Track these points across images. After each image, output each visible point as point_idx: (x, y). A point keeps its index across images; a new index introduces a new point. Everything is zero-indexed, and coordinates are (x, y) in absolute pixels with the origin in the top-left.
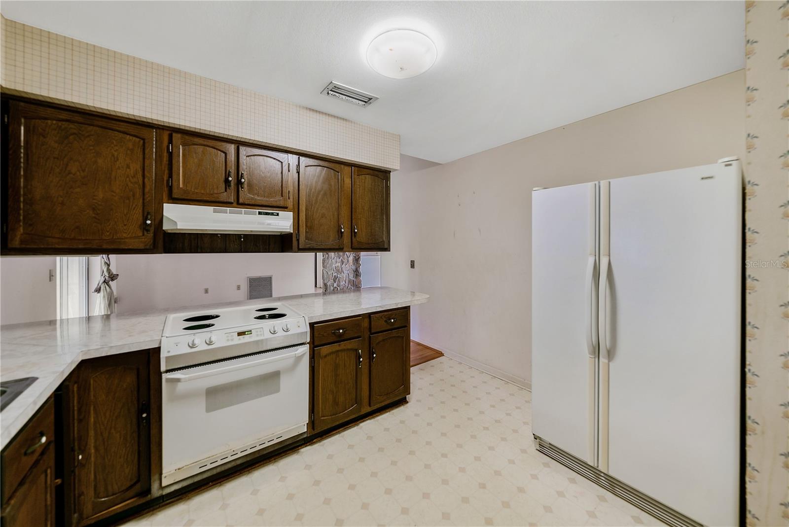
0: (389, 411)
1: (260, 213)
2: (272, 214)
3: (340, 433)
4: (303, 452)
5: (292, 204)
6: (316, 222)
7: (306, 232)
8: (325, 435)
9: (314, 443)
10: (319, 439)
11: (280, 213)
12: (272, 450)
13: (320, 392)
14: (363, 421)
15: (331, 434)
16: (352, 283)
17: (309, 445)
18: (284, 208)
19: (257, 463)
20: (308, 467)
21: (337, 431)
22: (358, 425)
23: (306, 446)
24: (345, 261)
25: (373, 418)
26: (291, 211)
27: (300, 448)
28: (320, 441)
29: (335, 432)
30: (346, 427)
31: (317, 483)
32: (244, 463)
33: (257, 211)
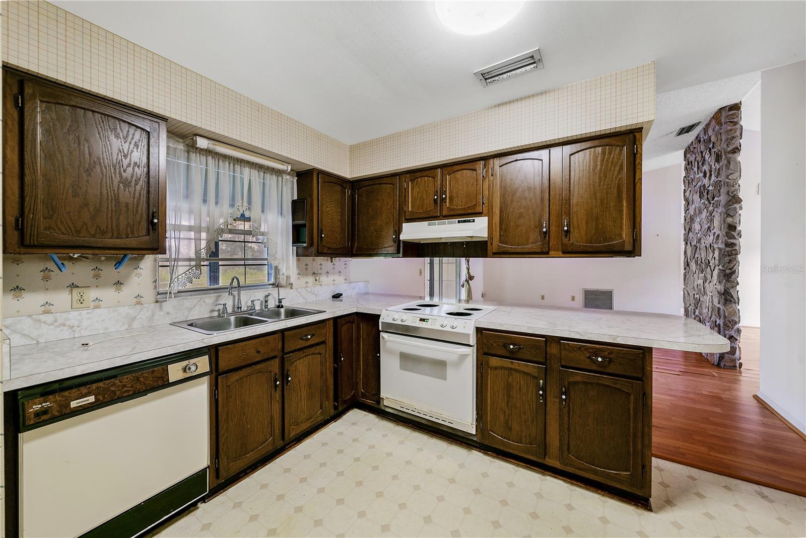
0: (603, 495)
1: (459, 222)
2: (469, 221)
3: (517, 466)
4: (473, 453)
5: (487, 208)
6: (511, 224)
7: (500, 236)
8: (503, 456)
9: (488, 455)
10: (495, 455)
11: (476, 219)
12: (446, 430)
13: (489, 403)
14: (555, 477)
15: (507, 459)
16: (716, 312)
17: (482, 452)
18: (480, 214)
19: (440, 434)
20: (462, 466)
21: (517, 462)
22: (544, 475)
23: (479, 451)
24: (709, 276)
25: (572, 484)
26: (486, 216)
27: (474, 448)
28: (494, 457)
29: (514, 461)
30: (529, 466)
31: (452, 481)
32: (425, 424)
33: (457, 220)
